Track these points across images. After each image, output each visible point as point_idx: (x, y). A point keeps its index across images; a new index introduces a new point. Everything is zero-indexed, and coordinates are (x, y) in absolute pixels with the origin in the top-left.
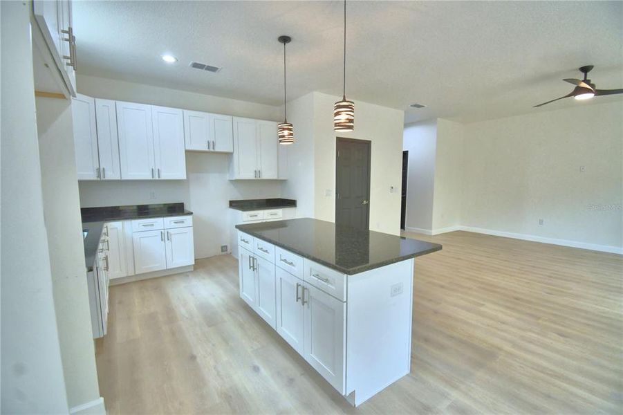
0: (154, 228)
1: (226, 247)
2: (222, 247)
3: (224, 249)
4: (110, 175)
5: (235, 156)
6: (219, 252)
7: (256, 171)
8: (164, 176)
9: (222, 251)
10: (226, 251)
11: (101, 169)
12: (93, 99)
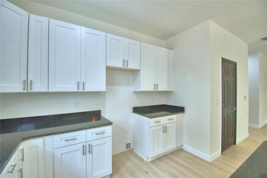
0: (76, 142)
1: (130, 144)
2: (127, 145)
3: (128, 146)
4: (37, 88)
5: (142, 73)
6: (124, 149)
7: (155, 85)
8: (88, 89)
9: (127, 148)
10: (130, 147)
11: (29, 82)
12: (28, 13)
